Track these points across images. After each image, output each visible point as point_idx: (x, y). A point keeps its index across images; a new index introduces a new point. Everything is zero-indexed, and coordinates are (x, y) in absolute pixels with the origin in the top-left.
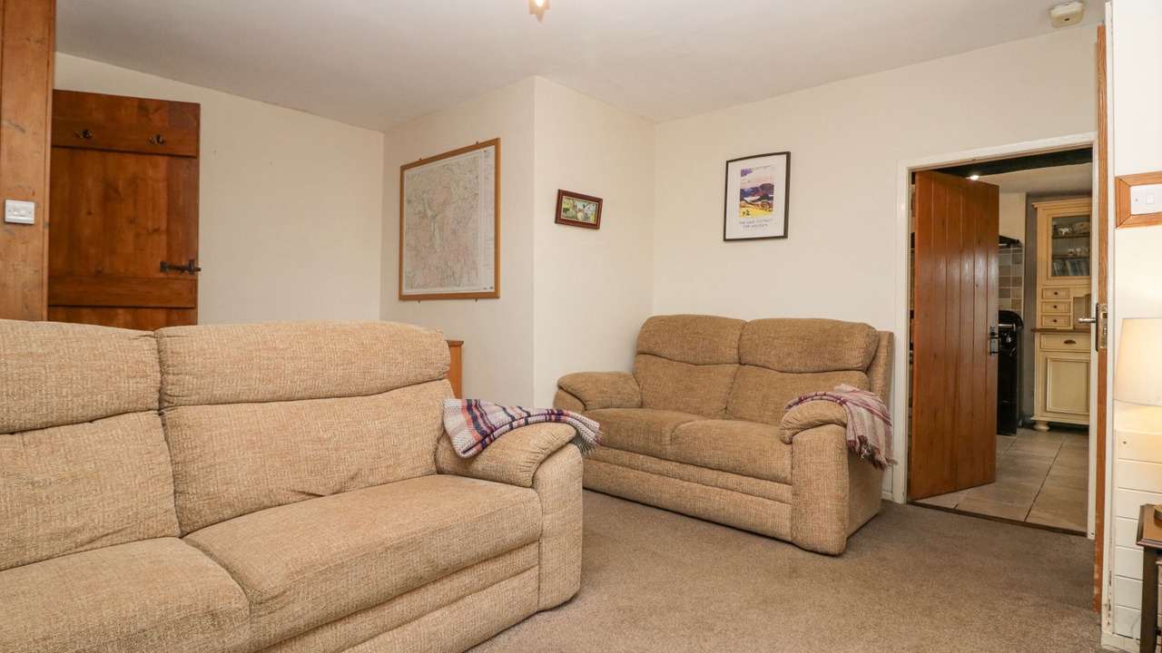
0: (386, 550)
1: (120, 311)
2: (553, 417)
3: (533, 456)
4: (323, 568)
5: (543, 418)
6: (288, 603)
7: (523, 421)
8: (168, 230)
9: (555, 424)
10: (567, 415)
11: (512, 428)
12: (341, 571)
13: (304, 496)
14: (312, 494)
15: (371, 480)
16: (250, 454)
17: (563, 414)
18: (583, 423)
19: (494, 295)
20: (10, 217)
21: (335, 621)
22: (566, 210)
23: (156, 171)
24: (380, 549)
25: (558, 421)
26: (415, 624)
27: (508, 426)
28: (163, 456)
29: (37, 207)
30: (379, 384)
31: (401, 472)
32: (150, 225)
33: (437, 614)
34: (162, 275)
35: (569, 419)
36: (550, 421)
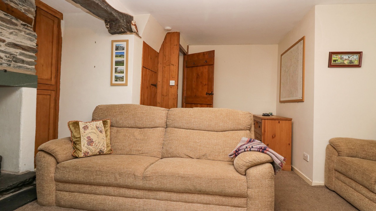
0: (179, 177)
1: (199, 105)
2: (261, 150)
3: (245, 163)
4: (160, 174)
5: (256, 149)
6: (151, 180)
7: (249, 149)
8: (208, 84)
9: (261, 153)
10: (267, 151)
11: (245, 151)
12: (165, 177)
13: (188, 157)
14: (190, 157)
15: (209, 158)
16: (177, 142)
17: (266, 150)
18: (276, 157)
19: (301, 101)
20: (171, 84)
21: (166, 191)
22: (335, 61)
23: (205, 69)
24: (177, 175)
25: (263, 152)
26: (191, 204)
27: (244, 150)
28: (162, 138)
29: (175, 81)
30: (220, 128)
31: (219, 158)
32: (204, 84)
33: (199, 205)
34: (206, 96)
35: (268, 152)
36: (259, 151)
